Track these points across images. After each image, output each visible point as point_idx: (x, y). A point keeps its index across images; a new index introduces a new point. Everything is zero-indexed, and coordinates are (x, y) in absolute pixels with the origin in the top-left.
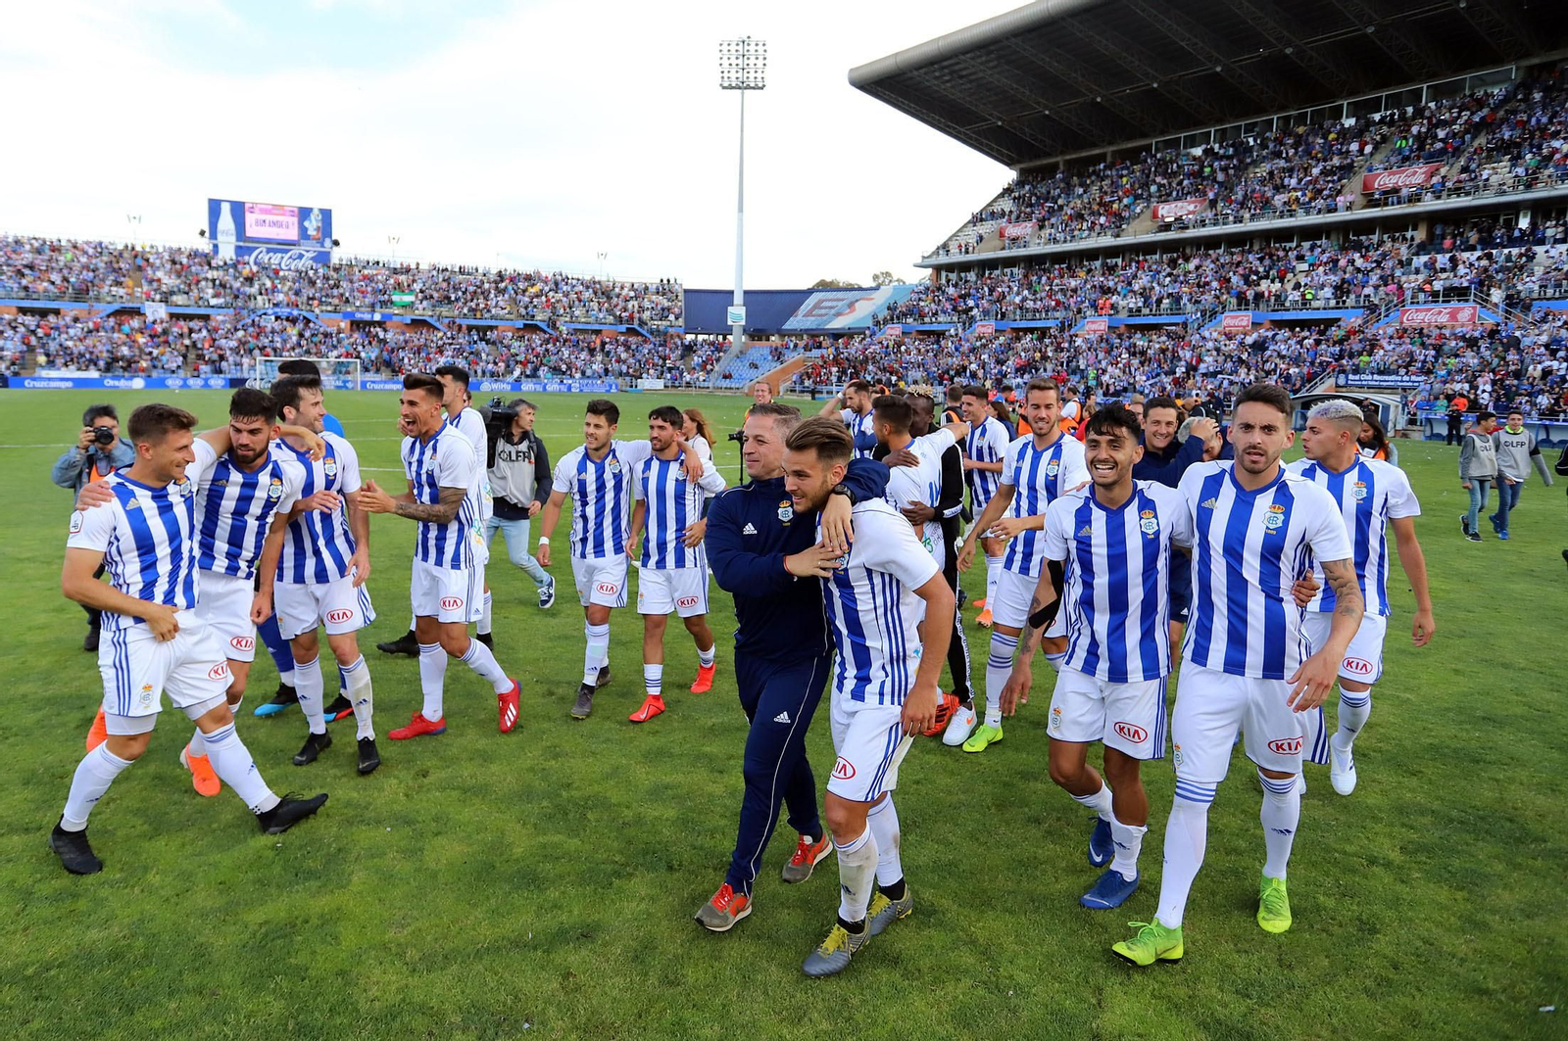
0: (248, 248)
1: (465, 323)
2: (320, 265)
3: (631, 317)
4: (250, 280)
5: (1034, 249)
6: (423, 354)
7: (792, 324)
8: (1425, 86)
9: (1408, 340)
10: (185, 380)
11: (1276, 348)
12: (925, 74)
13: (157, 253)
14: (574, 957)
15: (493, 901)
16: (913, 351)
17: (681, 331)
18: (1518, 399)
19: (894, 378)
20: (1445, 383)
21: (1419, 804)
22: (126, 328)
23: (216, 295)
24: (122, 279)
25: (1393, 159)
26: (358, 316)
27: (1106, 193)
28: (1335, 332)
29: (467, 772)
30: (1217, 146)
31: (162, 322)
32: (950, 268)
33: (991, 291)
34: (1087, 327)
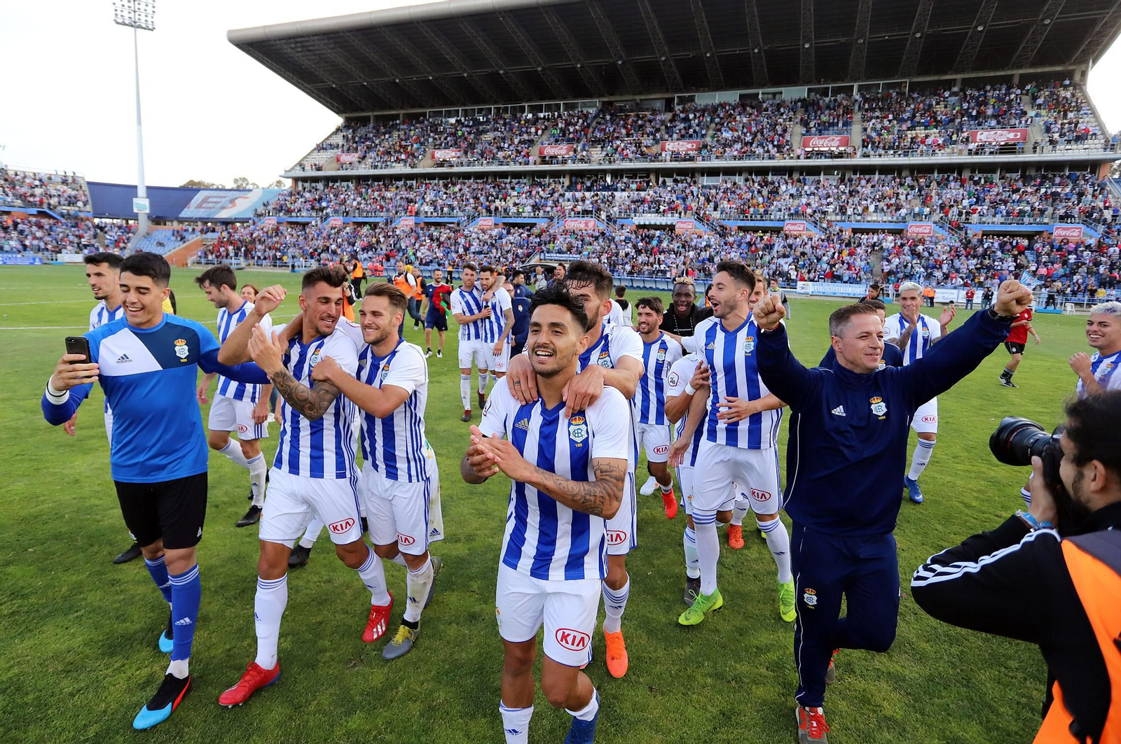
3: (41, 202)
5: (362, 171)
7: (185, 213)
8: (560, 103)
9: (569, 236)
11: (508, 238)
16: (289, 235)
17: (90, 215)
19: (278, 254)
25: (551, 140)
27: (402, 140)
28: (536, 231)
30: (463, 119)
32: (304, 180)
33: (336, 197)
34: (402, 223)
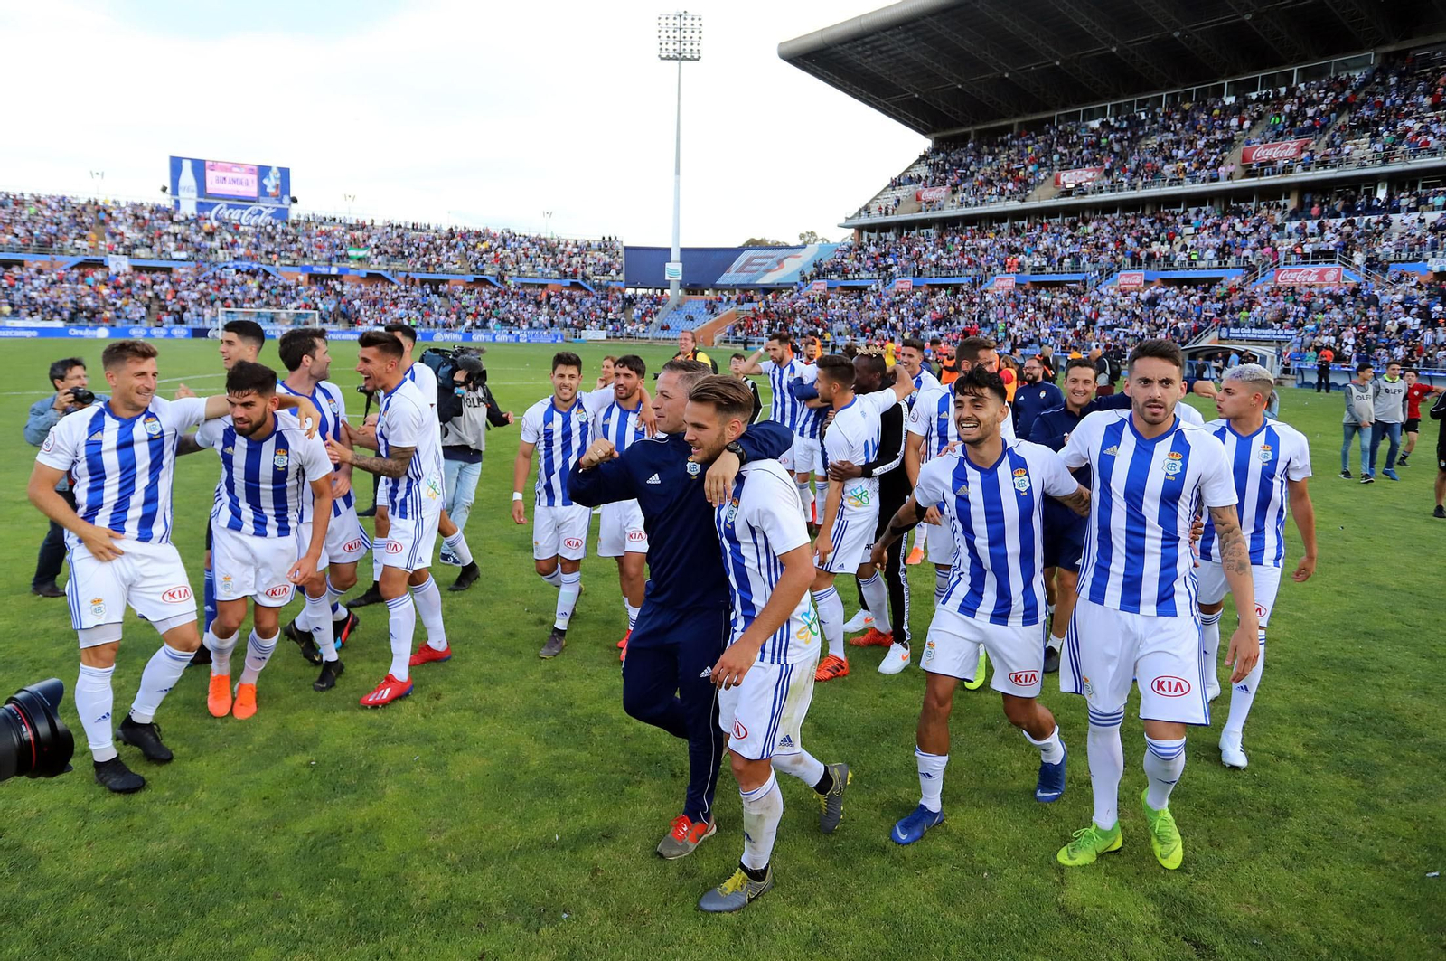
0: (209, 204)
1: (418, 276)
2: (278, 221)
3: (575, 273)
4: (210, 235)
5: (949, 212)
6: (379, 306)
7: (725, 279)
8: (1296, 69)
9: (1282, 298)
10: (148, 330)
11: (1166, 303)
12: (849, 48)
13: (119, 208)
14: (601, 855)
15: (518, 808)
16: (838, 304)
17: (622, 285)
18: (1377, 351)
19: (820, 330)
20: (1314, 336)
21: (1316, 707)
22: (90, 280)
23: (179, 249)
24: (85, 232)
25: (1268, 135)
26: (316, 269)
27: (1013, 161)
28: (1218, 290)
29: (476, 693)
30: (1112, 120)
31: (125, 274)
32: (871, 228)
33: (909, 250)
34: (996, 284)
